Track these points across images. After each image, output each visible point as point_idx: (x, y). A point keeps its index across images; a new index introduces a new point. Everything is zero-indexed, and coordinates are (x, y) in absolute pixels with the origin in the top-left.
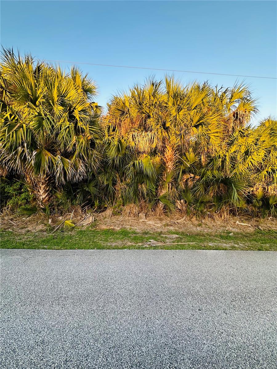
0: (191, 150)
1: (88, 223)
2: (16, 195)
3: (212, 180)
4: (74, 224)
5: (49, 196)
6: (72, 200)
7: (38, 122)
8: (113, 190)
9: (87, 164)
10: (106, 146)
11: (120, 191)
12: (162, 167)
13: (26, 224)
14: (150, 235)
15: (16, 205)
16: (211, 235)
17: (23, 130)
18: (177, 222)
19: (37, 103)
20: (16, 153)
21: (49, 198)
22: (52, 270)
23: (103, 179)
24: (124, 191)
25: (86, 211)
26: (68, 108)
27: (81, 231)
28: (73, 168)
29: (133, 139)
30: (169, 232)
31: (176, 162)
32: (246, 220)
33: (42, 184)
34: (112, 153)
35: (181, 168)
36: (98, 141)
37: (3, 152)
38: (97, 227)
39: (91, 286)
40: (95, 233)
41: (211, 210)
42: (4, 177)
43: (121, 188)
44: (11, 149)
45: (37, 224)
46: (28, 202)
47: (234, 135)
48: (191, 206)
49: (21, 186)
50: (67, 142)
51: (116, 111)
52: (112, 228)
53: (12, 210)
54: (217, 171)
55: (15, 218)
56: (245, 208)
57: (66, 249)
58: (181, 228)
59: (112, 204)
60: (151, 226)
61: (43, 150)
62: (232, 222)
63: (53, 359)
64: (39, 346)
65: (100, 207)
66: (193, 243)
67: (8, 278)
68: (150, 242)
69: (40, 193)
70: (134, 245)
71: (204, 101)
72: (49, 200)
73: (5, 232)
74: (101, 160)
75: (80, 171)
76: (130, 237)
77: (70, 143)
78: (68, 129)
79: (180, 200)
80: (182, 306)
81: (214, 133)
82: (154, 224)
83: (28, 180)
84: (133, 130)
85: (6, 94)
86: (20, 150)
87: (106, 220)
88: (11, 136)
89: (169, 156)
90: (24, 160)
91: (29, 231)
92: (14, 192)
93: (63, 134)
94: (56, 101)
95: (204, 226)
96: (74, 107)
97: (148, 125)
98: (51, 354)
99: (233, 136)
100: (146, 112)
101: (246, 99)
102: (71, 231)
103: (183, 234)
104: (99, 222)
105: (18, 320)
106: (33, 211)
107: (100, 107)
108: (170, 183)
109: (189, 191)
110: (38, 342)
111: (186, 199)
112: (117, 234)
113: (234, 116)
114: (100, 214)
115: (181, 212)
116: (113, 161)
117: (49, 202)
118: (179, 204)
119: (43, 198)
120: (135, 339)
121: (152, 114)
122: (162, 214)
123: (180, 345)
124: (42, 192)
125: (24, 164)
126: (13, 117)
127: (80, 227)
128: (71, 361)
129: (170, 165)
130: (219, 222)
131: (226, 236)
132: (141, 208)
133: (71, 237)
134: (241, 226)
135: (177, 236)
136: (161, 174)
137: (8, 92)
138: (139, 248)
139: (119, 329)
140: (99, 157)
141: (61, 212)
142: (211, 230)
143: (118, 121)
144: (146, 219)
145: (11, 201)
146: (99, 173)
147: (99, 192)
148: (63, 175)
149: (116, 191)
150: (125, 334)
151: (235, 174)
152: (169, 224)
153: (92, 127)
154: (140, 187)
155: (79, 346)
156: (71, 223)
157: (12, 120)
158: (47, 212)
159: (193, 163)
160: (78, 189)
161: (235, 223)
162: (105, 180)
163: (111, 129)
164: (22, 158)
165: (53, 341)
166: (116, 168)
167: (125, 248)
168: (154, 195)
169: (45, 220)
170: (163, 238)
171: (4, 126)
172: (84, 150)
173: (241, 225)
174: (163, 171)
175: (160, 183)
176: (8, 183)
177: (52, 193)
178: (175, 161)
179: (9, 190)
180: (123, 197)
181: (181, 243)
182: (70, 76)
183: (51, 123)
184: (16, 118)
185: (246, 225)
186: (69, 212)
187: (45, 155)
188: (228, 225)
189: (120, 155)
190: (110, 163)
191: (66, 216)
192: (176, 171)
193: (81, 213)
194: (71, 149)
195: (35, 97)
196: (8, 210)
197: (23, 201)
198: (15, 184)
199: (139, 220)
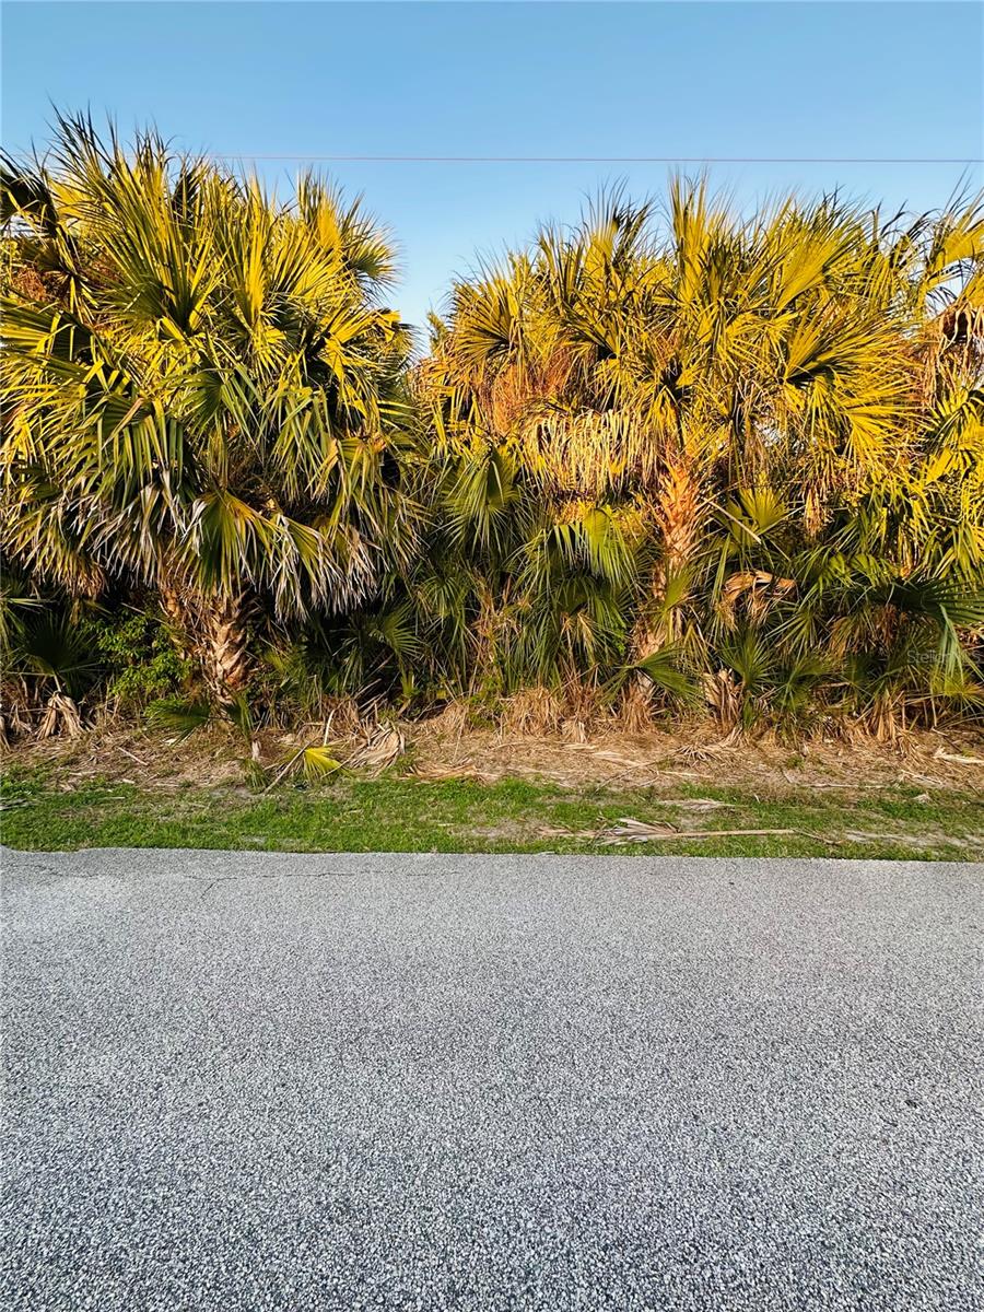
0: (763, 477)
1: (383, 757)
2: (136, 661)
3: (854, 594)
4: (339, 760)
5: (244, 662)
6: (325, 679)
7: (204, 391)
8: (468, 637)
9: (376, 543)
10: (444, 473)
11: (493, 643)
12: (651, 550)
13: (177, 760)
14: (616, 802)
15: (140, 697)
16: (844, 803)
17: (156, 423)
18: (706, 754)
19: (191, 320)
20: (138, 509)
21: (247, 669)
22: (306, 927)
23: (435, 602)
24: (508, 641)
25: (374, 716)
26: (305, 332)
27: (366, 784)
28: (333, 560)
29: (541, 447)
30: (681, 788)
31: (705, 527)
32: (972, 742)
33: (221, 623)
35: (721, 550)
36: (409, 459)
37: (92, 509)
38: (419, 772)
39: (460, 991)
40: (418, 792)
41: (838, 706)
42: (91, 598)
43: (499, 631)
44: (119, 492)
45: (213, 760)
46: (175, 685)
47: (941, 409)
48: (759, 694)
49: (148, 629)
50: (308, 463)
51: (476, 339)
52: (470, 776)
53: (126, 713)
54: (872, 559)
55: (140, 739)
56: (973, 699)
57: (333, 849)
58: (724, 774)
59: (466, 689)
60: (612, 765)
61: (223, 495)
62: (918, 751)
63: (401, 1281)
64: (338, 1222)
65: (419, 701)
66: (786, 831)
67: (162, 954)
68: (625, 825)
69: (214, 652)
70: (566, 836)
71: (833, 270)
72: (244, 677)
73: (112, 787)
74: (423, 530)
75: (355, 570)
76: (542, 806)
77: (318, 466)
78: (309, 414)
79: (716, 671)
80: (835, 1085)
81: (868, 404)
82: (621, 760)
83: (171, 608)
84: (540, 407)
85: (79, 292)
86: (148, 498)
87: (445, 744)
88: (116, 447)
89: (678, 504)
90: (164, 533)
91: (188, 785)
92: (128, 653)
93: (294, 430)
94: (260, 307)
95: (808, 766)
96: (323, 329)
97: (600, 387)
98: (390, 1259)
99: (937, 417)
100: (593, 333)
102: (330, 785)
103: (739, 798)
104: (423, 752)
105: (236, 1114)
106: (196, 714)
107: (406, 326)
108: (683, 607)
109: (750, 639)
110: (327, 1208)
111: (739, 669)
112: (494, 795)
113: (948, 331)
114: (422, 726)
115: (719, 717)
116: (470, 528)
117: (246, 683)
118: (709, 686)
119: (225, 671)
120: (693, 1214)
121: (618, 339)
122: (645, 723)
123: (883, 1251)
124: (220, 648)
125: (164, 550)
126: (114, 375)
127: (359, 769)
128: (472, 1292)
129: (680, 540)
130: (865, 750)
131: (904, 806)
132: (570, 703)
133: (335, 807)
134: (957, 767)
135: (717, 804)
136: (647, 574)
137: (84, 283)
138: (588, 848)
139: (616, 1169)
141: (289, 721)
142: (839, 781)
143: (480, 380)
144: (590, 740)
145: (122, 684)
146: (420, 578)
148: (298, 585)
149: (478, 640)
150: (648, 1192)
151: (954, 567)
152: (677, 759)
153: (390, 403)
154: (567, 624)
155: (485, 1230)
156: (328, 756)
157: (112, 390)
158: (245, 719)
159: (770, 530)
160: (347, 635)
161: (930, 754)
162: (443, 602)
163: (455, 410)
164: (159, 527)
165: (381, 1204)
166: (473, 554)
167: (538, 849)
168: (618, 654)
169: (236, 748)
170: (666, 814)
171: (87, 413)
172: (367, 489)
173: (956, 764)
174: (651, 565)
175: (642, 608)
176: (105, 619)
177: (253, 652)
178: (701, 523)
179: (112, 644)
180: (502, 663)
181: (741, 832)
182: (296, 213)
183: (247, 391)
184: (125, 381)
185: (976, 764)
186: (316, 717)
187: (232, 515)
188: (904, 763)
189: (493, 509)
190: (459, 538)
191: (307, 731)
192: (702, 564)
193: (356, 721)
194: (322, 488)
195: (184, 298)
196: (112, 714)
197: (160, 682)
198: (130, 623)
199: (563, 745)
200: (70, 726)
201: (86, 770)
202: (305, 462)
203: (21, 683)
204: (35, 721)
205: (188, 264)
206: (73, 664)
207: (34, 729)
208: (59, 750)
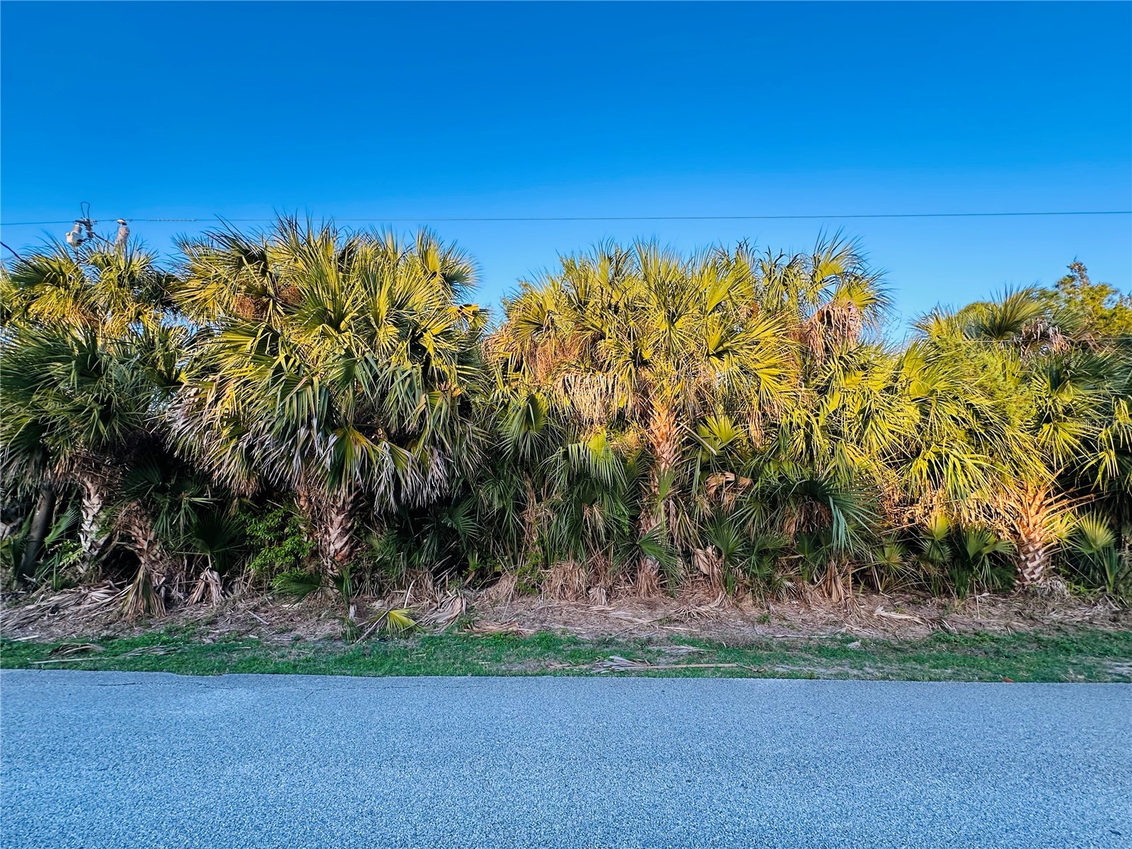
0: (720, 409)
1: (449, 617)
2: (271, 543)
4: (415, 619)
5: (351, 543)
6: (409, 555)
7: (343, 371)
8: (518, 523)
9: (450, 457)
10: (498, 411)
11: (535, 527)
12: (647, 456)
13: (292, 620)
14: (616, 648)
15: (270, 571)
16: (791, 648)
17: (313, 390)
18: (698, 613)
19: (341, 326)
20: (295, 443)
21: (352, 549)
23: (491, 497)
24: (546, 525)
25: (445, 585)
26: (411, 329)
27: (432, 638)
28: (418, 471)
29: (565, 388)
30: (671, 638)
31: (683, 443)
32: (909, 603)
33: (337, 514)
34: (513, 428)
35: (696, 458)
36: (478, 400)
37: (266, 443)
38: (474, 628)
40: (469, 642)
41: (794, 573)
42: (247, 497)
43: (539, 518)
44: (285, 432)
45: (319, 620)
46: (298, 562)
48: (735, 564)
49: (284, 519)
50: (406, 409)
51: (523, 326)
52: (513, 631)
53: (258, 584)
54: (791, 464)
55: (264, 604)
56: (897, 566)
57: (398, 675)
58: (709, 628)
59: (515, 563)
60: (623, 622)
61: (349, 430)
62: (862, 610)
65: (481, 573)
68: (612, 660)
69: (329, 535)
70: (568, 668)
72: (350, 555)
73: (241, 640)
74: (484, 446)
75: (433, 477)
76: (559, 651)
77: (412, 411)
78: (408, 380)
79: (705, 548)
81: (768, 367)
82: (630, 618)
83: (302, 503)
84: (563, 367)
85: (274, 307)
86: (302, 435)
87: (498, 607)
88: (287, 406)
89: (663, 427)
90: (309, 455)
91: (297, 639)
92: (267, 536)
93: (398, 390)
94: (384, 317)
95: (775, 621)
96: (422, 328)
97: (602, 355)
99: (828, 370)
100: (593, 325)
101: (851, 274)
102: (406, 638)
104: (480, 614)
106: (311, 583)
107: (484, 311)
108: (672, 499)
111: (719, 546)
112: (526, 644)
113: (822, 320)
114: (482, 593)
115: (711, 584)
116: (516, 447)
117: (350, 559)
118: (703, 559)
119: (336, 550)
121: (607, 329)
122: (653, 588)
124: (334, 532)
125: (307, 467)
126: (291, 361)
127: (429, 627)
129: (666, 452)
130: (821, 609)
131: (834, 650)
132: (596, 573)
133: (406, 653)
134: (891, 621)
135: (692, 649)
136: (645, 475)
137: (279, 303)
140: (480, 438)
141: (380, 589)
142: (795, 633)
143: (527, 347)
144: (610, 603)
145: (258, 561)
146: (480, 480)
147: (479, 529)
148: (392, 488)
149: (525, 526)
152: (675, 617)
153: (464, 367)
154: (587, 512)
156: (407, 616)
157: (289, 371)
158: (347, 588)
159: (731, 444)
160: (426, 522)
161: (873, 611)
162: (496, 498)
163: (511, 367)
164: (306, 452)
166: (523, 464)
167: (544, 674)
168: (624, 533)
169: (339, 610)
170: (649, 656)
171: (272, 385)
172: (444, 424)
173: (890, 619)
174: (648, 469)
175: (645, 500)
176: (253, 511)
177: (358, 535)
178: (680, 440)
179: (256, 530)
180: (542, 542)
182: (415, 251)
183: (371, 368)
184: (297, 364)
185: (906, 620)
186: (401, 587)
187: (353, 443)
188: (848, 619)
189: (533, 432)
190: (509, 453)
191: (393, 598)
192: (684, 467)
193: (431, 589)
194: (414, 424)
195: (339, 314)
196: (246, 585)
197: (287, 559)
198: (271, 515)
199: (588, 607)
200: (214, 595)
201: (223, 628)
202: (404, 410)
203: (183, 561)
204: (187, 591)
205: (343, 293)
206: (224, 546)
207: (185, 598)
208: (204, 613)
